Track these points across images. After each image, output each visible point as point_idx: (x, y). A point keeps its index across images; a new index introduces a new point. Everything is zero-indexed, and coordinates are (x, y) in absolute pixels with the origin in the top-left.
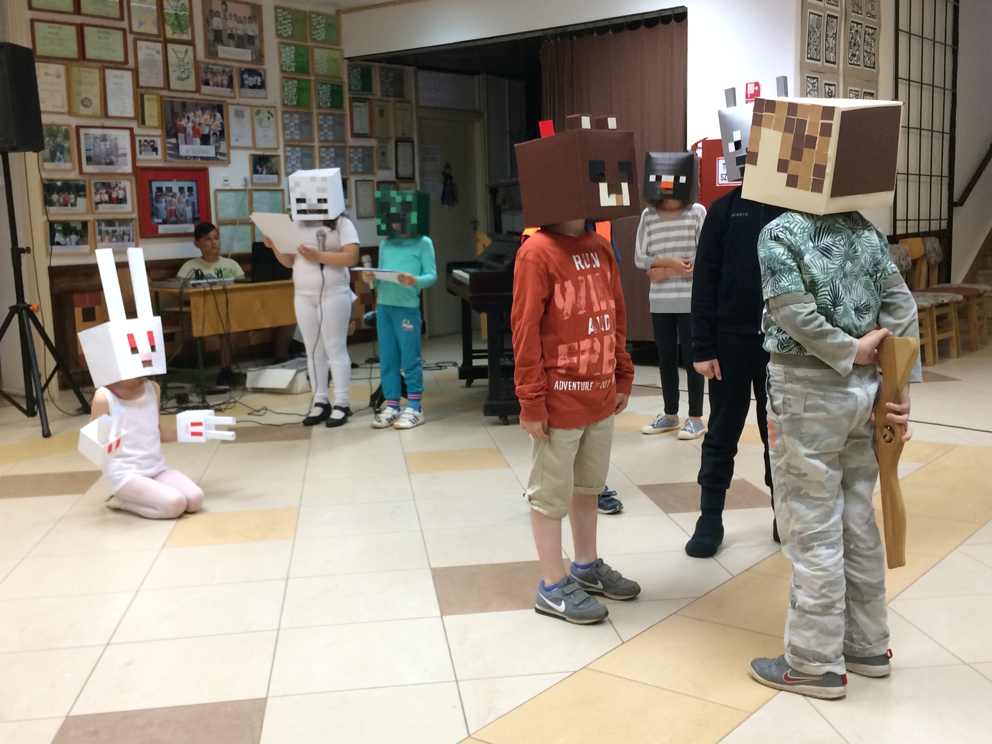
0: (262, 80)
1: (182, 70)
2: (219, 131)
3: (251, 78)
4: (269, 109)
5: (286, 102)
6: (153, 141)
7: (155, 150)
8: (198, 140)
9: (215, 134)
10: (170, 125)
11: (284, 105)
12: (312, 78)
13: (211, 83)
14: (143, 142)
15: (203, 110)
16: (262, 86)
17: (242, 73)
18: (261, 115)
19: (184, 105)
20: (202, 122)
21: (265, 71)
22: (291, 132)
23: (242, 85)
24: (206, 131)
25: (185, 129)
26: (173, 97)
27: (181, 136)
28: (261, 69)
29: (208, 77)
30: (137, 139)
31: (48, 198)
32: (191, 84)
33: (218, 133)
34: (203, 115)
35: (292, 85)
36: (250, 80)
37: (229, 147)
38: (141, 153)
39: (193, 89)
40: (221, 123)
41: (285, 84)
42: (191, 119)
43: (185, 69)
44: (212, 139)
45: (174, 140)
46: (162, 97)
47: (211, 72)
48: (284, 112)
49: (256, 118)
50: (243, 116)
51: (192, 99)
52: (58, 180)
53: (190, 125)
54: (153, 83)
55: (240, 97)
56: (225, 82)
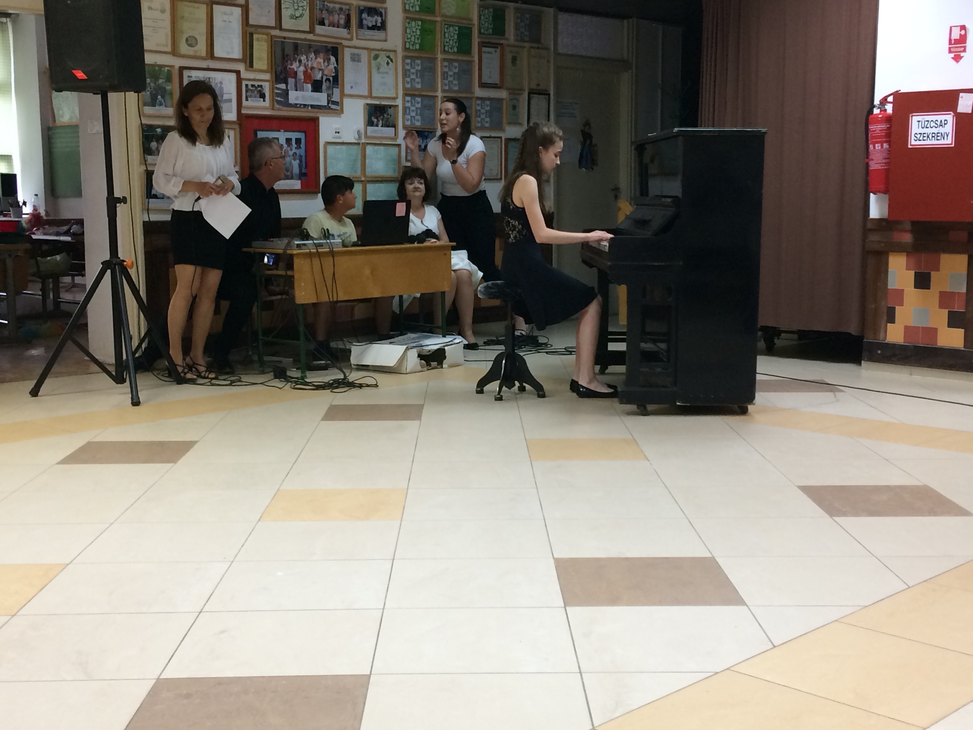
0: (382, 20)
1: (296, 7)
2: (333, 76)
3: (370, 18)
4: (388, 54)
5: (407, 46)
6: (261, 86)
7: (263, 96)
8: (309, 86)
9: (328, 80)
10: (279, 69)
11: (406, 49)
12: (438, 19)
13: (326, 22)
14: (250, 87)
15: (317, 53)
16: (382, 27)
17: (361, 12)
18: (379, 60)
19: (296, 47)
20: (315, 65)
21: (386, 9)
22: (412, 79)
23: (361, 25)
24: (318, 77)
25: (296, 73)
26: (285, 38)
27: (291, 81)
28: (382, 8)
29: (323, 17)
30: (244, 83)
31: (147, 146)
32: (304, 24)
33: (331, 79)
34: (316, 58)
35: (416, 26)
36: (369, 21)
37: (343, 95)
38: (247, 100)
39: (308, 29)
40: (335, 68)
41: (407, 25)
42: (303, 61)
43: (298, 6)
44: (324, 87)
45: (283, 86)
46: (272, 37)
47: (327, 10)
48: (405, 57)
49: (373, 62)
50: (359, 61)
51: (305, 40)
52: (159, 126)
53: (302, 68)
54: (263, 22)
55: (357, 39)
56: (342, 22)
